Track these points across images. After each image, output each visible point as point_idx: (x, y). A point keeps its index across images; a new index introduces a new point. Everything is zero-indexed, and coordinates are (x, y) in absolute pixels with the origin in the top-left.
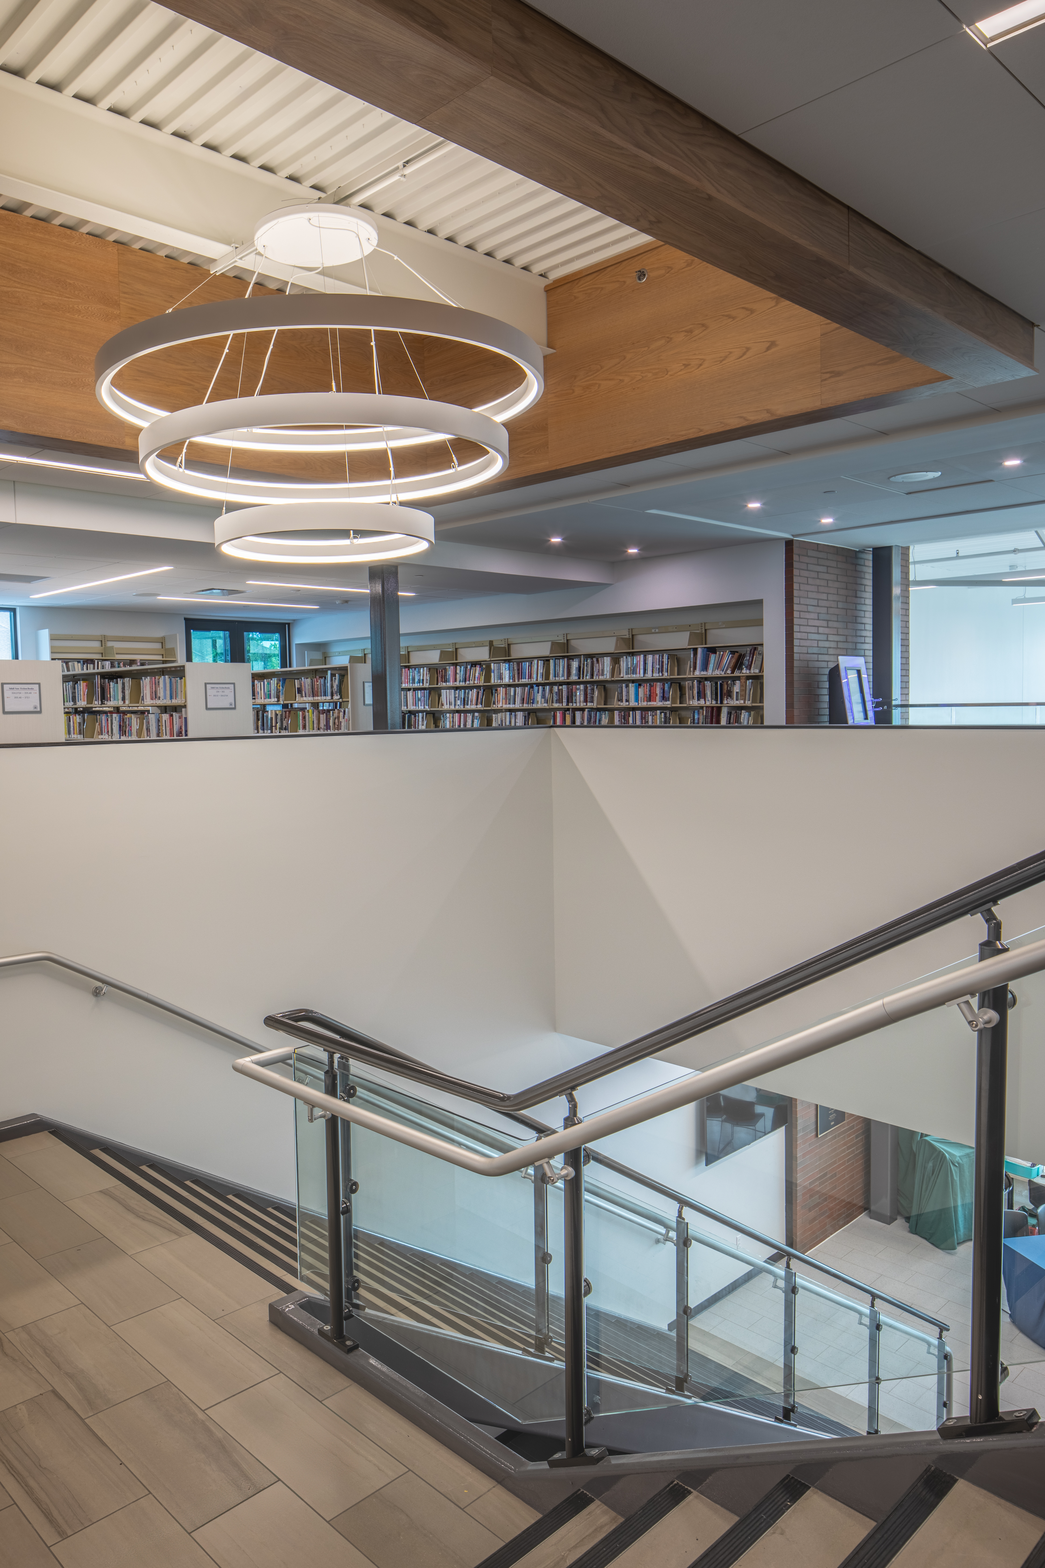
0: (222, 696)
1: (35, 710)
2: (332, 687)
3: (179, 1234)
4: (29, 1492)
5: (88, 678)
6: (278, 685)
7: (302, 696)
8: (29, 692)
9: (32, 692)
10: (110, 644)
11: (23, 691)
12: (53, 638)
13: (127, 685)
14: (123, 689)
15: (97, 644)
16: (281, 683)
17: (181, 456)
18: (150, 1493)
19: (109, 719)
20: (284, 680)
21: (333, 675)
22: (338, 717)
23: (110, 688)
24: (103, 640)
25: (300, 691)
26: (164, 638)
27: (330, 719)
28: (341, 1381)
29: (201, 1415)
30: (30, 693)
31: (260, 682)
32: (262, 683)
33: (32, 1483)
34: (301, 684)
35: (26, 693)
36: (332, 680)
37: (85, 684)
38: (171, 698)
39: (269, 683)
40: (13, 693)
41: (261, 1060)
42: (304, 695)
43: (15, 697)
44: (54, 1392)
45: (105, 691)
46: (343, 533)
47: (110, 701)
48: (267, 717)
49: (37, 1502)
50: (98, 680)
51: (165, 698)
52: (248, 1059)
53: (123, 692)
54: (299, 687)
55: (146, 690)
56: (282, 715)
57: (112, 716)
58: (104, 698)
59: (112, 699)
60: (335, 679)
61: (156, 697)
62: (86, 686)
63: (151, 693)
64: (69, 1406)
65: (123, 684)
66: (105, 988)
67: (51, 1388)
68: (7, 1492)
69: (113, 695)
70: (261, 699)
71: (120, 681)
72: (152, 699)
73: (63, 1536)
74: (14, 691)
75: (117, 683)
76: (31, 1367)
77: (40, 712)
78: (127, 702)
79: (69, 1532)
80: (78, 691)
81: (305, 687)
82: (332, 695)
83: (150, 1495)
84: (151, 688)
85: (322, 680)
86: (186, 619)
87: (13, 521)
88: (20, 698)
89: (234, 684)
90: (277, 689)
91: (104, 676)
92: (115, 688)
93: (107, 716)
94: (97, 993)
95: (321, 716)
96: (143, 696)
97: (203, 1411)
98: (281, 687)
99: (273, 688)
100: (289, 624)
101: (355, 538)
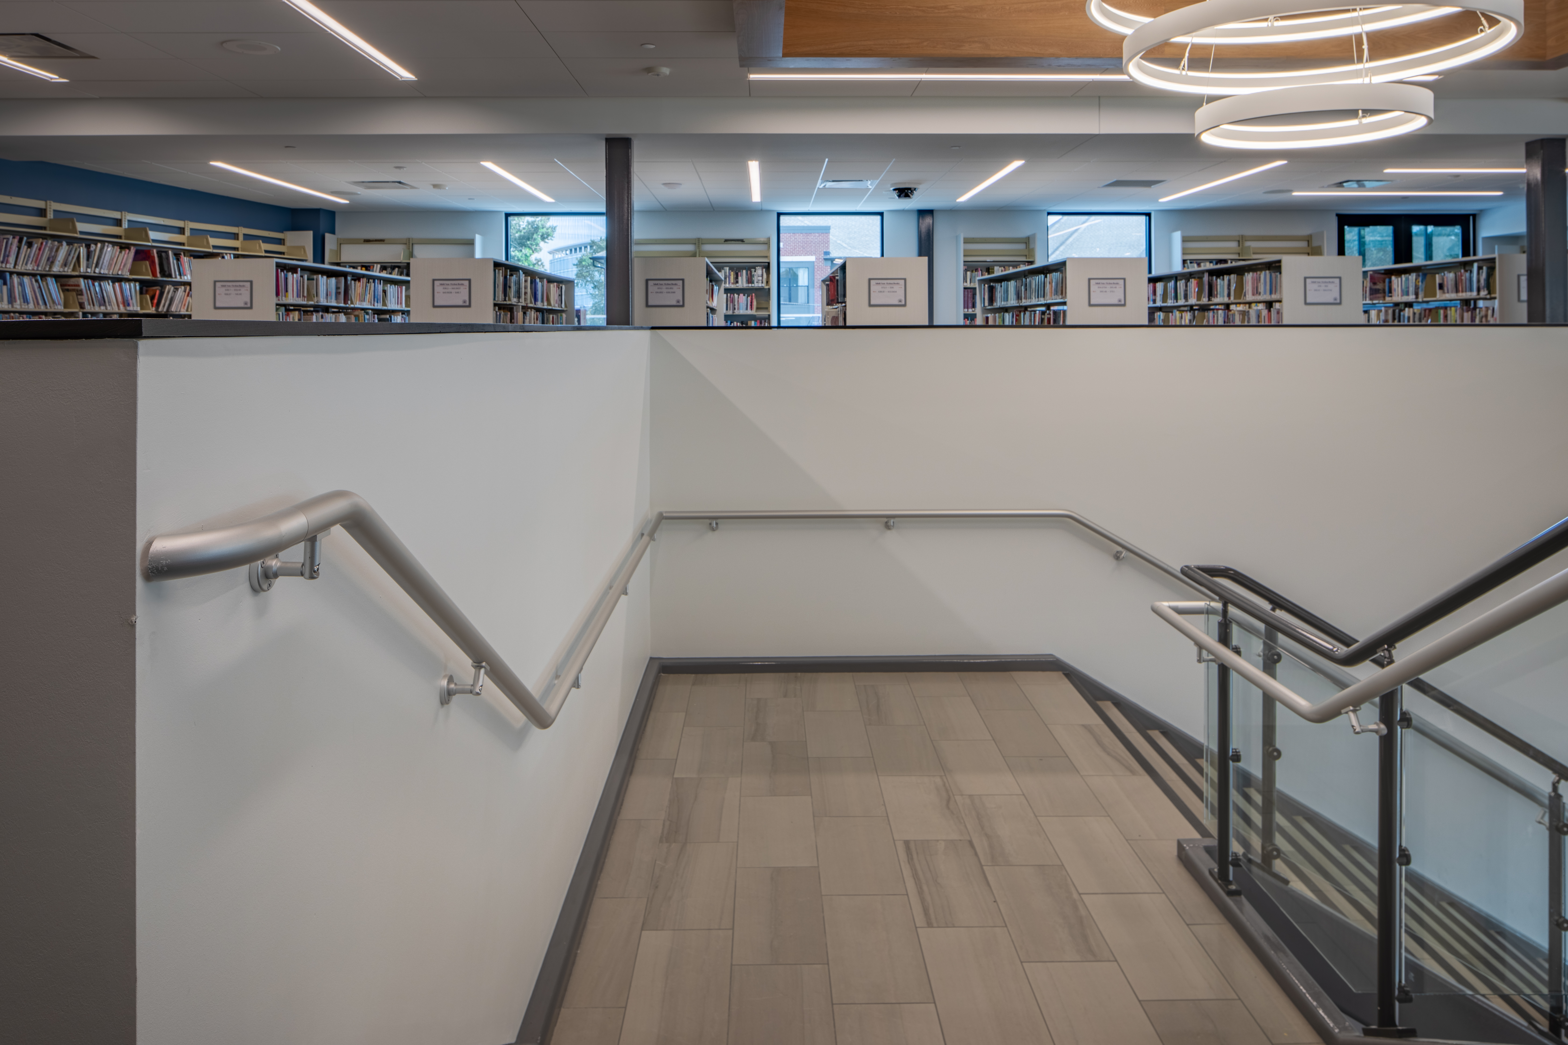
0: (1324, 290)
1: (1120, 303)
2: (1478, 281)
3: (1133, 772)
4: (920, 892)
5: (1198, 275)
6: (1417, 281)
7: (1444, 293)
8: (1114, 286)
9: (1117, 286)
10: (1248, 244)
11: (1109, 286)
12: (1185, 240)
13: (1232, 281)
14: (1229, 285)
15: (1234, 245)
16: (1420, 279)
17: (1184, 60)
18: (1006, 926)
19: (1216, 316)
20: (1425, 275)
21: (1480, 268)
22: (1486, 316)
23: (1217, 285)
24: (1241, 240)
25: (1441, 286)
26: (1310, 236)
27: (1475, 317)
28: (1216, 917)
29: (1075, 896)
30: (1116, 287)
31: (1398, 278)
32: (1400, 279)
33: (925, 888)
34: (1443, 279)
35: (1111, 287)
36: (1478, 273)
37: (1196, 282)
38: (1271, 293)
39: (1407, 279)
40: (1099, 287)
41: (1179, 607)
42: (1446, 291)
43: (1101, 292)
44: (971, 843)
45: (1213, 288)
46: (1352, 113)
47: (1217, 297)
48: (1404, 316)
49: (923, 901)
50: (1206, 278)
51: (1265, 293)
52: (1166, 604)
53: (1229, 289)
54: (1441, 282)
55: (1248, 287)
56: (1420, 314)
57: (1217, 313)
58: (1211, 294)
59: (1218, 296)
60: (1482, 272)
61: (1257, 293)
62: (1197, 283)
63: (1253, 288)
64: (976, 854)
65: (1229, 281)
66: (1124, 553)
67: (969, 839)
68: (905, 886)
69: (1220, 292)
70: (1398, 296)
71: (1226, 278)
72: (1253, 295)
73: (930, 925)
74: (1100, 286)
75: (1223, 279)
76: (962, 821)
77: (1124, 305)
78: (1232, 298)
79: (935, 925)
80: (1190, 289)
81: (1447, 282)
82: (1479, 290)
83: (1005, 928)
84: (1253, 284)
85: (1468, 274)
86: (1338, 215)
87: (1097, 132)
88: (1106, 292)
89: (1340, 278)
90: (1416, 286)
91: (1212, 273)
92: (1221, 284)
93: (1214, 312)
94: (1117, 557)
95: (1465, 314)
96: (1245, 293)
97: (1080, 894)
98: (1420, 284)
99: (1411, 284)
100: (1474, 216)
101: (1363, 117)
